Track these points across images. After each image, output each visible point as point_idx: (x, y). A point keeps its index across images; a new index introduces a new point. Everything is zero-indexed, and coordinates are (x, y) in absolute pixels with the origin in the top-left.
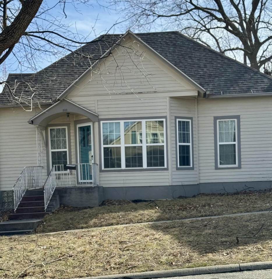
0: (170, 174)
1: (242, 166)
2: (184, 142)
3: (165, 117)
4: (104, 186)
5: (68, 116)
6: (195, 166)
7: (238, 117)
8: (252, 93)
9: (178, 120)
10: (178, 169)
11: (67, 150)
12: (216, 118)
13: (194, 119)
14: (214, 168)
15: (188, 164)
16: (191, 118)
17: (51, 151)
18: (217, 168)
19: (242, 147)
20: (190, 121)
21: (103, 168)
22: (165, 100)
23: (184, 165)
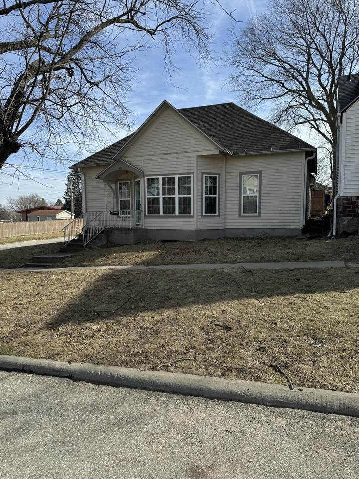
0: (195, 220)
1: (262, 215)
2: (211, 193)
3: (193, 173)
4: (147, 228)
5: (127, 173)
6: (221, 214)
7: (260, 172)
8: (272, 151)
9: (204, 175)
10: (203, 216)
11: (130, 199)
12: (241, 174)
13: (221, 174)
14: (238, 215)
15: (215, 212)
16: (219, 174)
17: (119, 199)
18: (240, 216)
19: (262, 198)
20: (218, 176)
21: (146, 214)
22: (193, 159)
23: (210, 212)
